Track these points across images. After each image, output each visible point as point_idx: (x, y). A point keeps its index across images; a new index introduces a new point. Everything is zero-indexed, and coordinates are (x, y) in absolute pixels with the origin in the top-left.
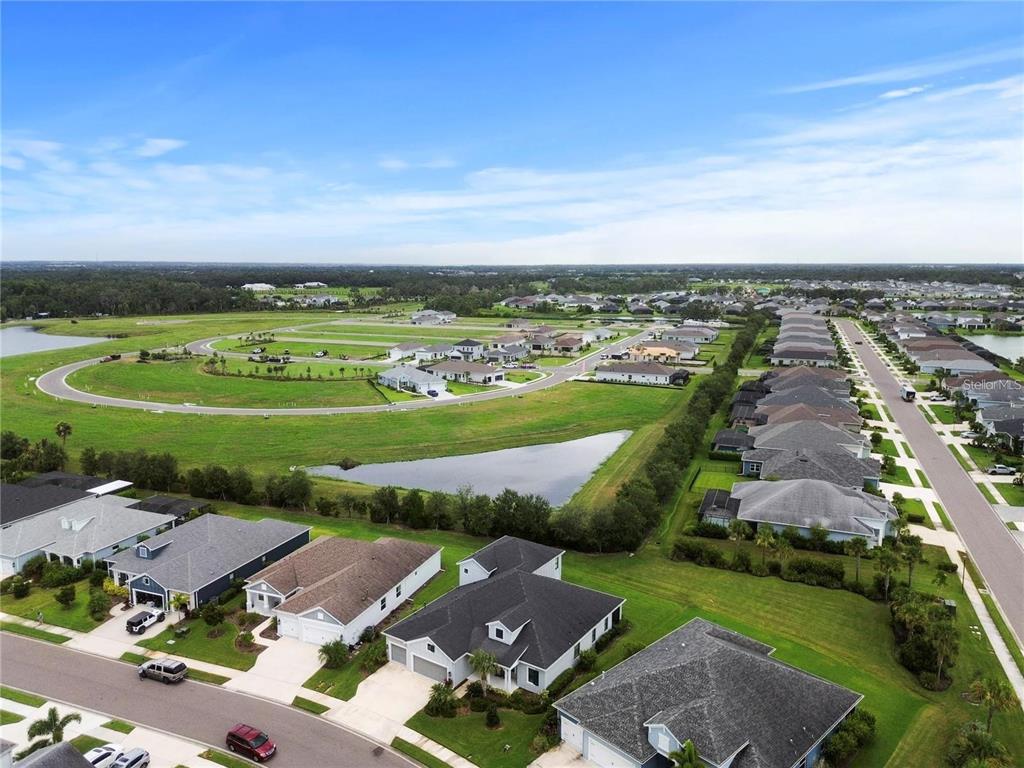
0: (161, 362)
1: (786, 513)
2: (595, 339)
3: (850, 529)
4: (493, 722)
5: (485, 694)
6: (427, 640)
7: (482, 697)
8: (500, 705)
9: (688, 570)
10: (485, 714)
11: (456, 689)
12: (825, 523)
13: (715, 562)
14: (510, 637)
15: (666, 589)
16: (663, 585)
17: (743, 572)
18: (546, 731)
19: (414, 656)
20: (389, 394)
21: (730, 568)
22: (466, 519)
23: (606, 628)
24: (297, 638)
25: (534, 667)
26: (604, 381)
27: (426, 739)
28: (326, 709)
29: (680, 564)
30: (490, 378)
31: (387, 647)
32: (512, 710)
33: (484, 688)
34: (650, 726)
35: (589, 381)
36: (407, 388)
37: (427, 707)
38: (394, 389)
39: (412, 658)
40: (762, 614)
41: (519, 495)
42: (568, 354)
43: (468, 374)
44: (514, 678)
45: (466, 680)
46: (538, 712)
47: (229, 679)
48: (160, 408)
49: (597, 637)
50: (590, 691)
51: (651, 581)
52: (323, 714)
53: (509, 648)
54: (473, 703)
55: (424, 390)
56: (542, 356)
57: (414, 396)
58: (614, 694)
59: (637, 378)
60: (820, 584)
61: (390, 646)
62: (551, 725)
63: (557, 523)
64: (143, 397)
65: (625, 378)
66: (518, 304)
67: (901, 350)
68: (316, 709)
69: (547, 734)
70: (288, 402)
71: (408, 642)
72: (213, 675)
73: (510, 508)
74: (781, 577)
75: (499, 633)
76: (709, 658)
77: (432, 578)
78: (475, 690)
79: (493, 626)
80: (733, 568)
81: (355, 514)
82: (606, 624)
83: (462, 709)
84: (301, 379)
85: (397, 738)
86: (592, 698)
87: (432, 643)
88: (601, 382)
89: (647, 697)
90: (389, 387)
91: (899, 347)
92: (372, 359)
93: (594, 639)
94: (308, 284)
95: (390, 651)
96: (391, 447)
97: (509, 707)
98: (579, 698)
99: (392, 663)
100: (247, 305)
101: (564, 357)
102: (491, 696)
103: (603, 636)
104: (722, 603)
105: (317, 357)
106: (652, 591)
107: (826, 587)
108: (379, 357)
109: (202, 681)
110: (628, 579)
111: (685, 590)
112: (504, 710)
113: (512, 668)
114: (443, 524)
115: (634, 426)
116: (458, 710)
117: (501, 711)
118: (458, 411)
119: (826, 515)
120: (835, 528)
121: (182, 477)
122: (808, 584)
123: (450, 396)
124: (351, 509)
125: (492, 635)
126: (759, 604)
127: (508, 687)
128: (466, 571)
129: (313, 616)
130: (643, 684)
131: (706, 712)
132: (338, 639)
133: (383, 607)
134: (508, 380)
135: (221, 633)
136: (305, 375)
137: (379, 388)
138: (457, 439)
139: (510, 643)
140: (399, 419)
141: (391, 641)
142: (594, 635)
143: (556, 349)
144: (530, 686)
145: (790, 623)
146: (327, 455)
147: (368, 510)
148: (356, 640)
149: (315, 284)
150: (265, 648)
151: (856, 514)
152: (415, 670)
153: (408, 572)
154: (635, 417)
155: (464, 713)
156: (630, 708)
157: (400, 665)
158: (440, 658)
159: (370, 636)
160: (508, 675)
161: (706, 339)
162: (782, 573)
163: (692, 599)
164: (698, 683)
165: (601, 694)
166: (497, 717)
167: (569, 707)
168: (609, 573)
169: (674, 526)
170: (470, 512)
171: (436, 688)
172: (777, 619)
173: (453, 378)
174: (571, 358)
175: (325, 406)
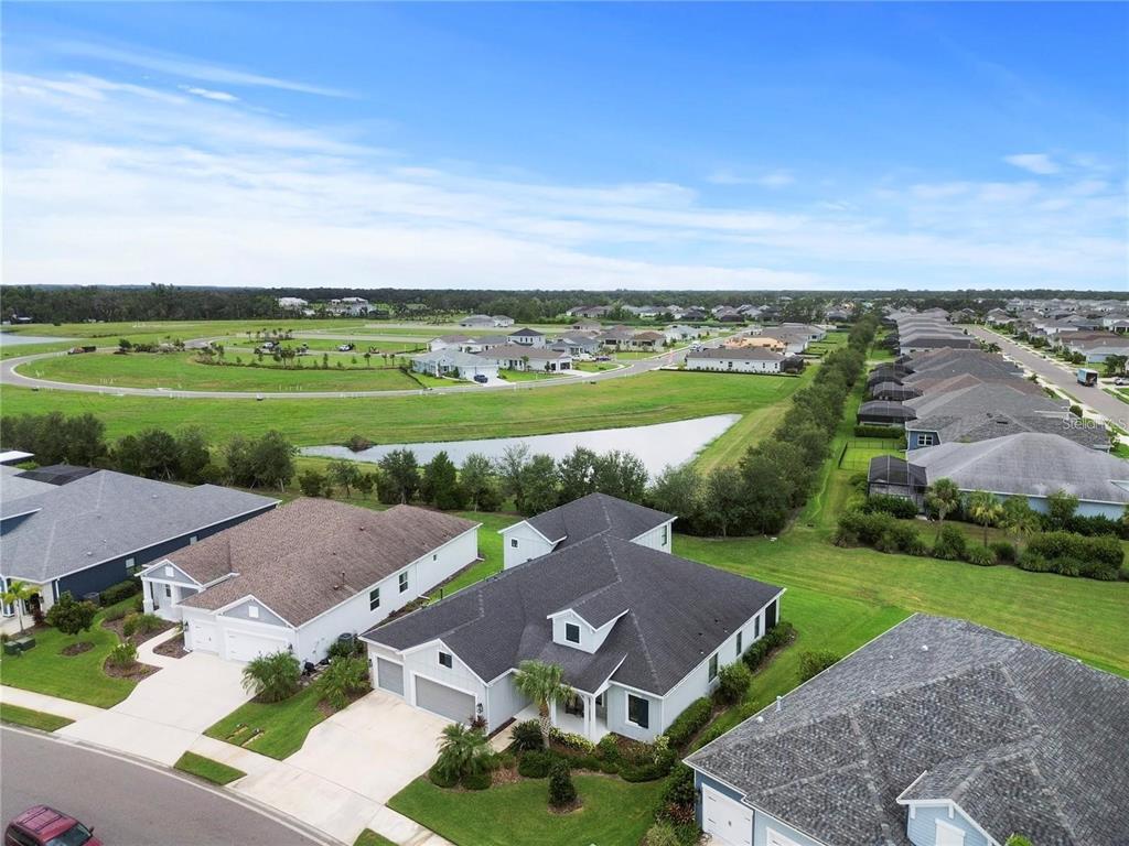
0: (145, 354)
1: (1002, 478)
2: (680, 337)
3: (1109, 498)
4: (563, 796)
5: (547, 745)
6: (438, 645)
7: (541, 750)
8: (578, 766)
9: (865, 558)
10: (546, 782)
11: (491, 735)
12: (1069, 490)
13: (905, 546)
14: (592, 639)
15: (836, 583)
16: (831, 577)
17: (953, 559)
18: (673, 815)
19: (416, 676)
20: (425, 380)
21: (931, 555)
22: (520, 495)
23: (757, 634)
24: (218, 654)
25: (640, 693)
26: (698, 370)
27: (427, 832)
28: (236, 775)
29: (852, 550)
30: (554, 366)
31: (370, 664)
32: (599, 774)
33: (546, 733)
34: (913, 804)
35: (679, 370)
36: (448, 375)
37: (434, 769)
38: (431, 375)
39: (413, 680)
40: (1006, 616)
41: (597, 455)
42: (650, 348)
43: (526, 359)
44: (602, 716)
45: (513, 720)
46: (650, 776)
47: (71, 722)
48: (121, 392)
49: (743, 649)
50: (759, 732)
51: (811, 573)
52: (228, 786)
53: (590, 660)
54: (524, 761)
55: (469, 375)
56: (618, 350)
57: (456, 382)
58: (813, 738)
59: (739, 365)
60: (1085, 574)
61: (375, 662)
62: (681, 802)
63: (657, 492)
64: (105, 381)
65: (725, 366)
66: (587, 312)
67: (1053, 344)
68: (219, 775)
69: (675, 820)
70: (293, 387)
71: (404, 652)
72: (43, 714)
73: (585, 475)
74: (1019, 566)
75: (573, 633)
76: (1006, 663)
77: (464, 569)
78: (528, 738)
79: (561, 619)
80: (938, 554)
81: (355, 492)
82: (757, 627)
83: (503, 772)
84: (316, 368)
85: (367, 831)
86: (768, 746)
87: (447, 651)
88: (694, 371)
89: (886, 742)
90: (425, 373)
91: (1050, 341)
92: (410, 352)
93: (739, 651)
94: (345, 299)
95: (374, 671)
96: (421, 426)
97: (593, 767)
98: (738, 746)
99: (378, 692)
100: (270, 313)
101: (645, 351)
102: (560, 749)
103: (754, 645)
104: (935, 602)
105: (341, 350)
106: (815, 586)
107: (1094, 578)
108: (416, 351)
109: (19, 725)
110: (774, 571)
111: (869, 585)
112: (583, 774)
113: (597, 693)
114: (485, 502)
115: (744, 410)
116: (493, 775)
117: (579, 776)
118: (512, 394)
119: (1068, 480)
120: (1085, 497)
121: (113, 452)
122: (1064, 574)
123: (503, 383)
124: (350, 486)
125: (559, 636)
126: (997, 603)
127: (591, 732)
128: (515, 543)
129: (240, 612)
130: (872, 716)
131: (1036, 771)
132: (284, 650)
133: (375, 605)
134: (577, 369)
135: (87, 646)
136: (320, 363)
137: (413, 375)
138: (512, 419)
139: (593, 652)
140: (434, 401)
141: (376, 652)
142: (739, 644)
143: (634, 344)
144: (632, 730)
145: (1061, 630)
146: (330, 433)
147: (375, 486)
148: (322, 656)
149: (354, 299)
150: (156, 669)
151: (1113, 476)
152: (418, 705)
153: (421, 553)
154: (743, 400)
155: (507, 782)
156: (854, 765)
157: (393, 696)
158: (461, 677)
159: (348, 649)
160: (590, 708)
161: (814, 337)
162: (1017, 560)
163: (881, 596)
164: (995, 711)
165: (784, 739)
166: (571, 787)
167: (721, 765)
168: (743, 563)
169: (830, 505)
170: (525, 479)
171: (452, 733)
172: (1034, 622)
173: (508, 365)
174: (654, 351)
175: (340, 390)
